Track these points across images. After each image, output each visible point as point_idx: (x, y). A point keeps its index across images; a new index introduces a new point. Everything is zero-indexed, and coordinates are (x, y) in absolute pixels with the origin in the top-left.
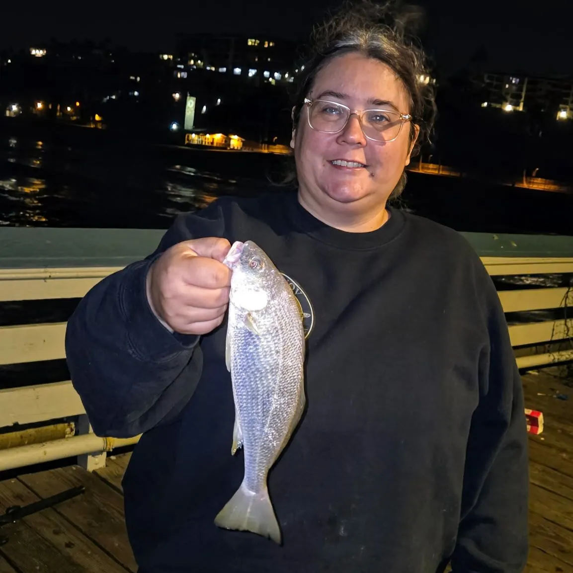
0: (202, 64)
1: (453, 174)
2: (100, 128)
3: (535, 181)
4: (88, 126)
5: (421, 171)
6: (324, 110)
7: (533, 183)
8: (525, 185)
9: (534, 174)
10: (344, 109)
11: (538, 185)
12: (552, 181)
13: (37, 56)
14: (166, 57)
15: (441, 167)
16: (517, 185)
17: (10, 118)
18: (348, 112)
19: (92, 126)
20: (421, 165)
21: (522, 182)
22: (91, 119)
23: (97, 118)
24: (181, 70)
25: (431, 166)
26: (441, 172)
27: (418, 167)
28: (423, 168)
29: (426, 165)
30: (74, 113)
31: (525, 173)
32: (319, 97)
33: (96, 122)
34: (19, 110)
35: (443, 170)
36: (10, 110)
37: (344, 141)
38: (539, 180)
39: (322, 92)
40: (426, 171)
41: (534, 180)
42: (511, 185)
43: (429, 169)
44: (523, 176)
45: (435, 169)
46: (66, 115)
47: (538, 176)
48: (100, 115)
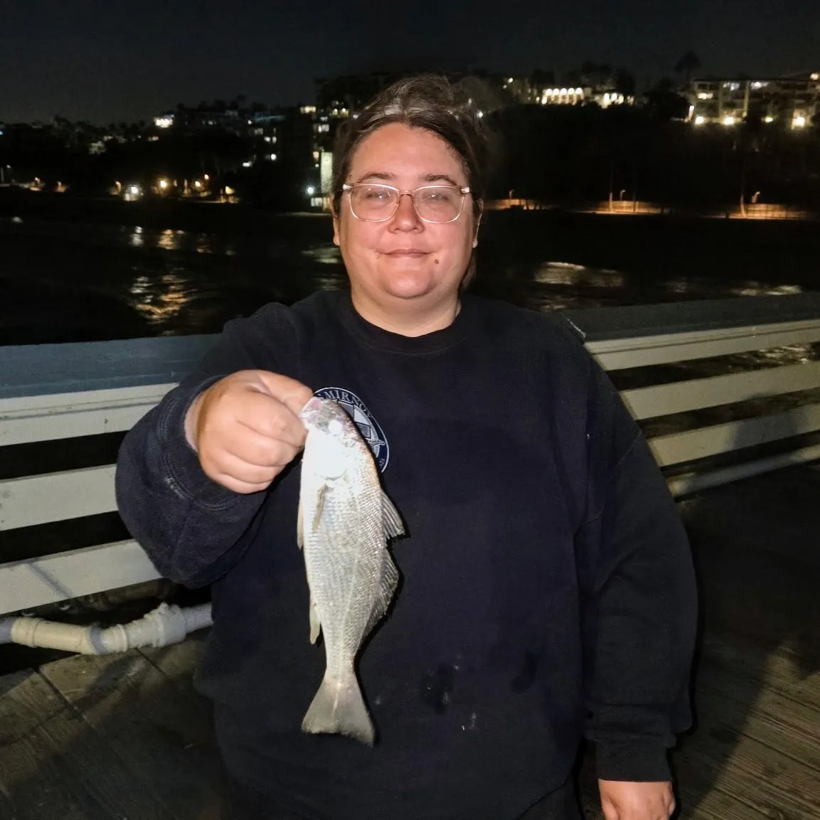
0: (347, 112)
1: (653, 211)
2: (232, 202)
3: (757, 209)
4: (218, 202)
5: (612, 212)
6: (370, 196)
7: (754, 211)
8: (743, 215)
9: (754, 199)
10: (392, 192)
11: (761, 212)
12: (778, 206)
13: (163, 126)
14: (308, 109)
15: (637, 203)
16: (732, 217)
17: (130, 202)
18: (397, 194)
19: (223, 201)
20: (611, 203)
21: (739, 211)
22: (222, 192)
23: (228, 190)
24: (323, 123)
25: (625, 203)
26: (637, 211)
27: (608, 207)
28: (615, 207)
29: (618, 203)
30: (203, 188)
31: (742, 199)
32: (360, 181)
33: (227, 196)
34: (140, 192)
35: (639, 207)
36: (130, 193)
37: (397, 229)
38: (762, 207)
39: (363, 175)
40: (618, 210)
41: (754, 207)
42: (724, 217)
43: (622, 208)
44: (739, 204)
45: (630, 207)
46: (195, 191)
47: (759, 201)
48: (231, 187)
